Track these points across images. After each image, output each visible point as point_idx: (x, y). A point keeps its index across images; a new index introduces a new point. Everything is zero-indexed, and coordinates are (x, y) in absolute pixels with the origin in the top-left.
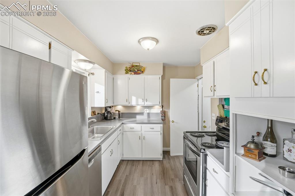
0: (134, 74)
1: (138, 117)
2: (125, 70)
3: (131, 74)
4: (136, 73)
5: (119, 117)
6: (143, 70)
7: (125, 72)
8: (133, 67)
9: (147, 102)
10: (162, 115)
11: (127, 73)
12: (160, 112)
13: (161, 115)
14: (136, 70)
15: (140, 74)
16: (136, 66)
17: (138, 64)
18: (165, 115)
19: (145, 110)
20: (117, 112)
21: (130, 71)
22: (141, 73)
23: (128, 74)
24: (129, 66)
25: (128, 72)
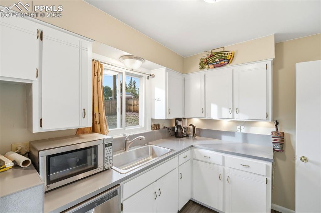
0: (214, 67)
1: (225, 139)
2: (200, 64)
3: (209, 68)
4: (217, 65)
5: (194, 135)
6: (229, 58)
7: (198, 66)
8: (213, 55)
9: (239, 113)
10: (275, 140)
11: (202, 68)
12: (271, 134)
13: (272, 140)
14: (217, 60)
15: (223, 65)
16: (218, 53)
17: (222, 50)
18: (283, 141)
19: (239, 127)
20: (192, 127)
21: (208, 64)
22: (226, 63)
23: (205, 69)
24: (205, 56)
25: (204, 66)
